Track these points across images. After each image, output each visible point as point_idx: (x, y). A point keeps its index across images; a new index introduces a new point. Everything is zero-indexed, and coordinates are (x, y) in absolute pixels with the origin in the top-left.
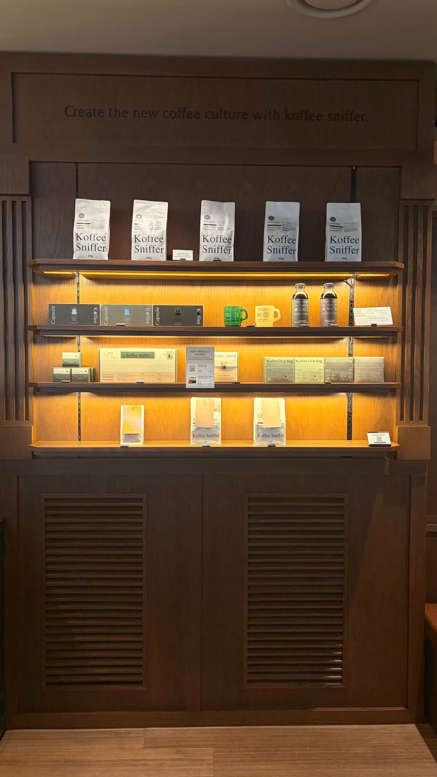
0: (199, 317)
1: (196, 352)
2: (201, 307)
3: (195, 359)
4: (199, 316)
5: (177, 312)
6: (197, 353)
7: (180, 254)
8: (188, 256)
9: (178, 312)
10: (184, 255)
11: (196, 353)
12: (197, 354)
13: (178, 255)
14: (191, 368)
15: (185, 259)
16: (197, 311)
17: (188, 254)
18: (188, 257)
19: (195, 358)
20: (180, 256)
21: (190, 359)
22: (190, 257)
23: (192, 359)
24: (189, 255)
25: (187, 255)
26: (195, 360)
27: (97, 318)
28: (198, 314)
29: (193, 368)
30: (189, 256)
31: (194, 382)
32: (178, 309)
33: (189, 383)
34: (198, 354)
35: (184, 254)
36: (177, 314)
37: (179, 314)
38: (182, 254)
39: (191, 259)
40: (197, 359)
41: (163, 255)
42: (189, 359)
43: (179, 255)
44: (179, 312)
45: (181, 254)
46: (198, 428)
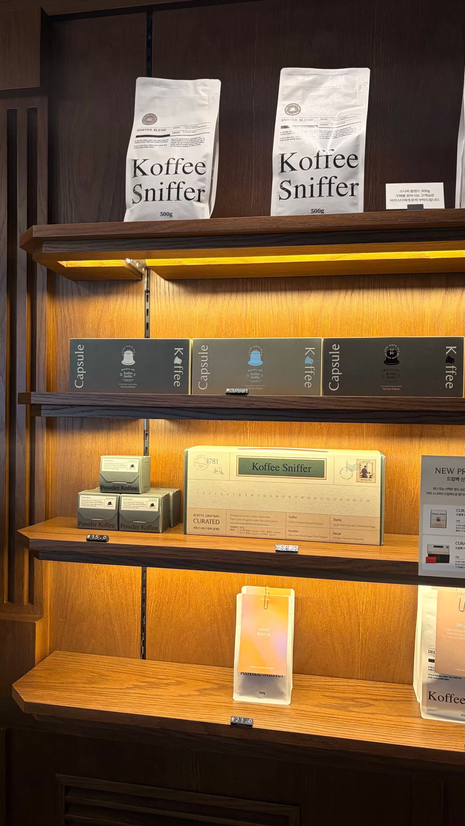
0: (451, 369)
1: (451, 471)
2: (457, 342)
3: (449, 491)
4: (453, 367)
5: (388, 354)
6: (455, 475)
7: (406, 194)
8: (431, 198)
9: (392, 356)
10: (418, 196)
11: (451, 475)
12: (453, 479)
13: (401, 196)
14: (435, 517)
15: (422, 205)
16: (447, 353)
17: (429, 191)
18: (431, 200)
19: (450, 489)
20: (406, 200)
21: (433, 491)
22: (435, 200)
23: (439, 493)
24: (433, 195)
25: (426, 195)
26: (448, 494)
27: (180, 374)
28: (450, 360)
29: (442, 518)
30: (433, 198)
31: (445, 559)
32: (392, 347)
33: (428, 561)
34: (458, 479)
35: (417, 193)
36: (388, 362)
37: (396, 361)
38: (414, 193)
39: (440, 204)
40: (453, 492)
41: (355, 201)
42: (430, 493)
43: (404, 196)
44: (395, 354)
45: (410, 193)
46: (443, 678)
